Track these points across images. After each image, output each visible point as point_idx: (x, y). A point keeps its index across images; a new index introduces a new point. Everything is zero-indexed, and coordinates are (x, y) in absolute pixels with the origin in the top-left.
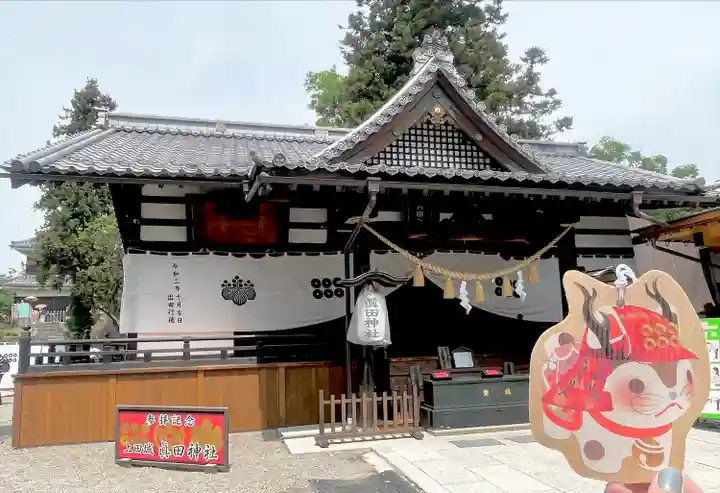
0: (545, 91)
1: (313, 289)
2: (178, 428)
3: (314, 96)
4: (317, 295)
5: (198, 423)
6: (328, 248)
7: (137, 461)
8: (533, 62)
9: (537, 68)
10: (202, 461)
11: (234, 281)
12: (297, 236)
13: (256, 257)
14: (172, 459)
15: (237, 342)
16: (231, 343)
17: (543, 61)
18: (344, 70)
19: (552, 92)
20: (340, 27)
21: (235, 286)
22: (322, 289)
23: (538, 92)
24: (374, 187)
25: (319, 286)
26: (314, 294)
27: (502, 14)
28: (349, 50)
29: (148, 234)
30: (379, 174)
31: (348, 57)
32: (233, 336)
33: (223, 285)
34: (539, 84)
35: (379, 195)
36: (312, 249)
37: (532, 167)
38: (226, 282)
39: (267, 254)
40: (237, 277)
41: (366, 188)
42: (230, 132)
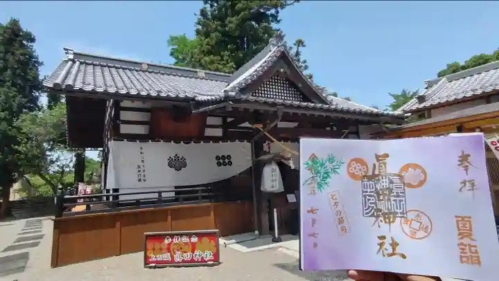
0: (302, 60)
1: (216, 161)
2: (187, 243)
3: (173, 49)
4: (219, 164)
5: (200, 239)
6: (224, 139)
7: (160, 265)
8: (299, 46)
10: (203, 260)
12: (209, 132)
14: (184, 261)
15: (177, 193)
16: (173, 194)
17: (304, 46)
18: (192, 36)
20: (195, 14)
22: (221, 161)
26: (217, 163)
27: (278, 19)
28: (199, 27)
29: (124, 129)
31: (198, 32)
32: (174, 190)
34: (300, 57)
36: (216, 139)
37: (323, 101)
39: (192, 142)
40: (176, 155)
41: (277, 111)
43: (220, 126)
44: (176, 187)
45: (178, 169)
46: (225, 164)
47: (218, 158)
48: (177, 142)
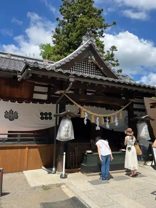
0: (115, 60)
1: (40, 116)
4: (42, 118)
6: (48, 101)
8: (113, 50)
9: (114, 52)
11: (10, 111)
12: (36, 96)
13: (19, 103)
15: (9, 136)
16: (6, 136)
17: (116, 50)
19: (117, 61)
20: (53, 32)
21: (10, 113)
22: (44, 116)
23: (113, 60)
24: (72, 80)
25: (43, 115)
27: (103, 35)
28: (55, 39)
30: (74, 75)
31: (54, 41)
33: (5, 113)
34: (114, 57)
35: (73, 83)
36: (41, 101)
38: (6, 111)
39: (24, 102)
40: (11, 110)
41: (68, 80)
42: (12, 57)
43: (46, 93)
44: (9, 132)
45: (11, 120)
46: (46, 118)
47: (42, 114)
48: (13, 101)
